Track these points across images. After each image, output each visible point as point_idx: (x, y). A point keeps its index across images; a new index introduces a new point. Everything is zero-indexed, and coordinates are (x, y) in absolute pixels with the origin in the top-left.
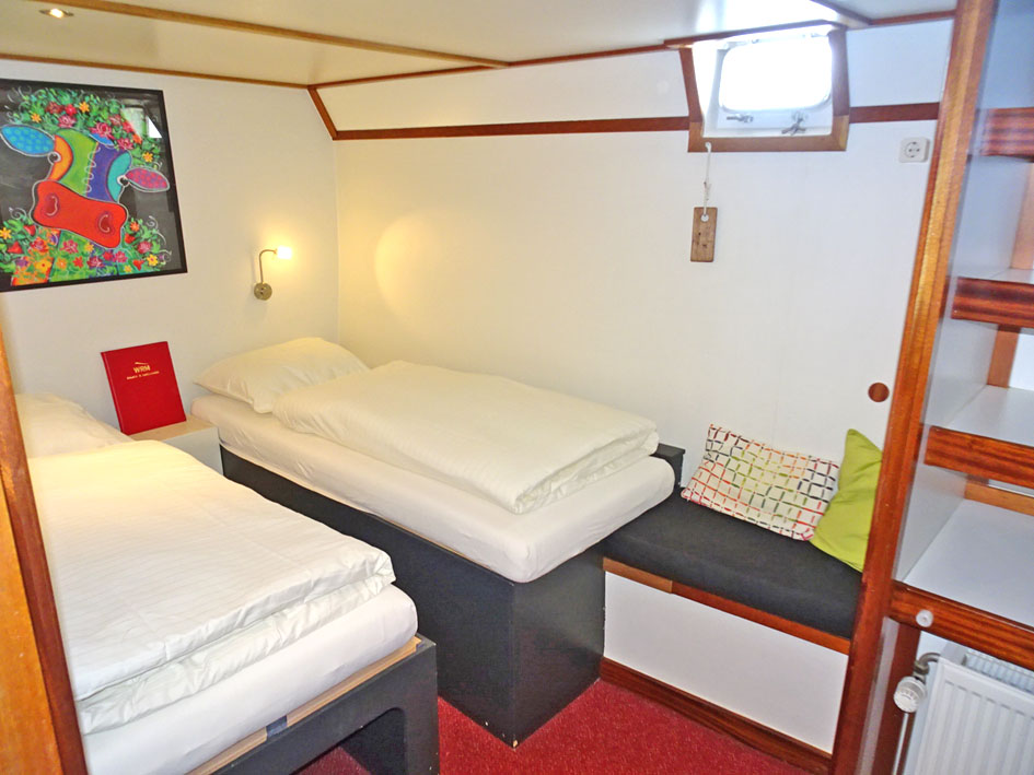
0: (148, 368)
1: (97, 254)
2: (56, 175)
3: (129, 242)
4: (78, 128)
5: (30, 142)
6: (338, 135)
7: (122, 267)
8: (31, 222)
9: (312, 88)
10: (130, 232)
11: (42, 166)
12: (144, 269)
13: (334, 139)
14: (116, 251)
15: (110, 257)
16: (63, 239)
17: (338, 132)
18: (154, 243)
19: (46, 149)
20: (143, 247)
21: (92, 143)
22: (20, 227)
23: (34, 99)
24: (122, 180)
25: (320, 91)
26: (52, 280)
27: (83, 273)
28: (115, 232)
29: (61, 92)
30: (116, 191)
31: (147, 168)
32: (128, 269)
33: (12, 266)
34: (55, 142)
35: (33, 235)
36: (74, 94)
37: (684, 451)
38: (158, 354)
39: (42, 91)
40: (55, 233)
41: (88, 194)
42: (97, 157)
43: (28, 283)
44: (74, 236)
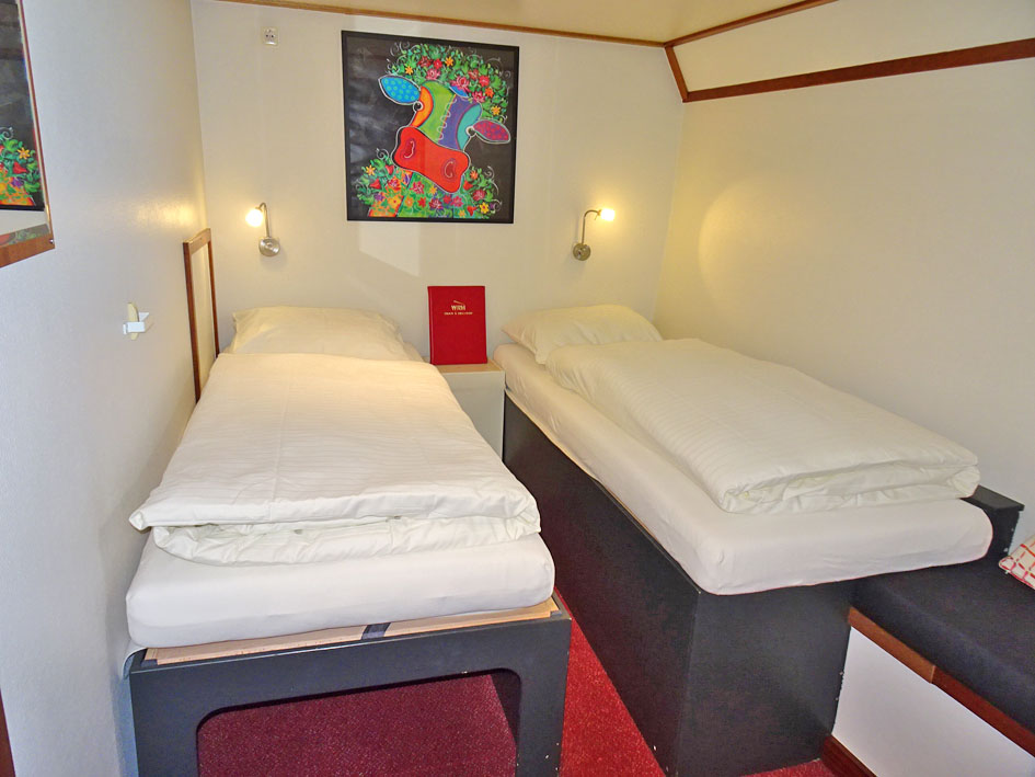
0: (464, 308)
1: (438, 197)
2: (417, 123)
3: (467, 189)
4: (441, 81)
5: (401, 92)
6: (689, 97)
7: (457, 211)
8: (391, 162)
9: (669, 46)
10: (469, 180)
11: (407, 113)
12: (475, 215)
13: (684, 101)
14: (455, 195)
15: (448, 201)
16: (413, 179)
17: (689, 93)
18: (488, 192)
19: (413, 98)
20: (479, 195)
21: (450, 95)
22: (382, 166)
23: (410, 53)
24: (470, 131)
25: (677, 49)
26: (400, 215)
27: (426, 212)
28: (456, 178)
29: (432, 47)
30: (463, 140)
31: (494, 120)
32: (462, 214)
33: (371, 199)
34: (420, 93)
35: (390, 174)
36: (443, 50)
37: (1021, 507)
38: (474, 296)
39: (418, 46)
40: (408, 174)
41: (440, 142)
42: (453, 109)
43: (380, 215)
44: (423, 179)
